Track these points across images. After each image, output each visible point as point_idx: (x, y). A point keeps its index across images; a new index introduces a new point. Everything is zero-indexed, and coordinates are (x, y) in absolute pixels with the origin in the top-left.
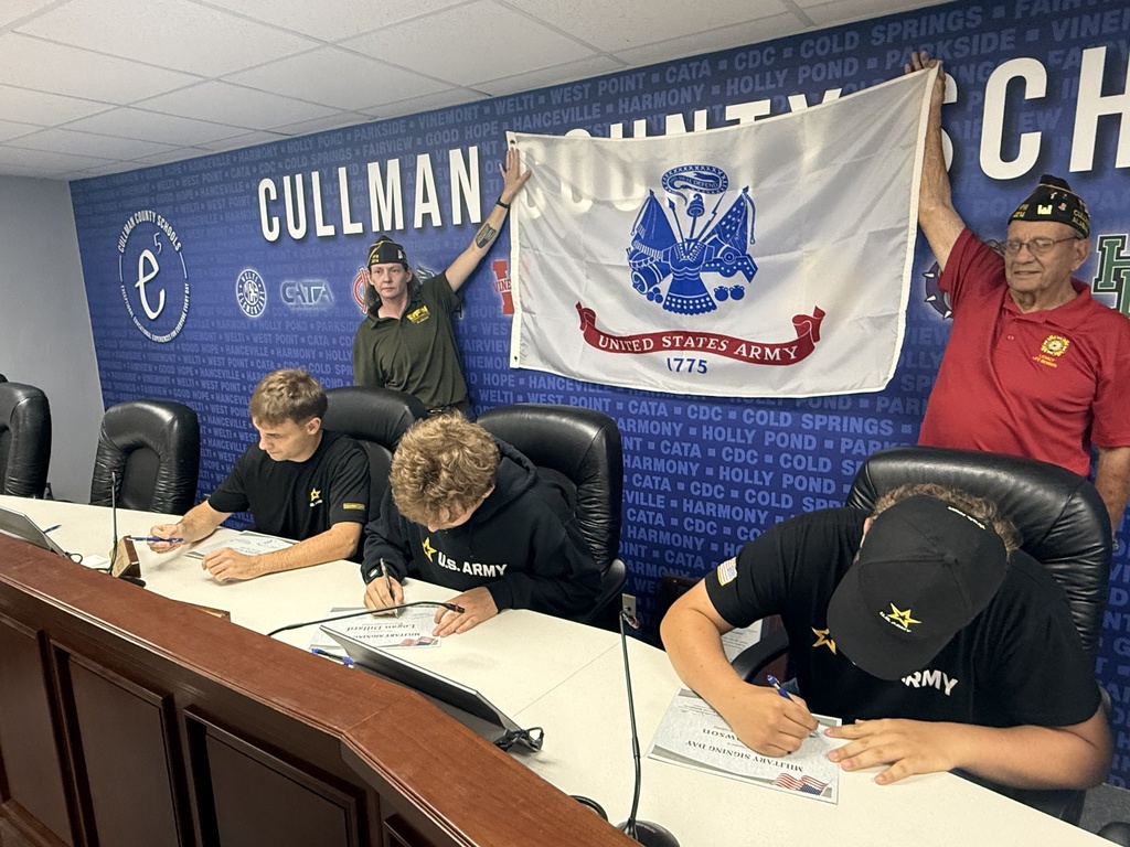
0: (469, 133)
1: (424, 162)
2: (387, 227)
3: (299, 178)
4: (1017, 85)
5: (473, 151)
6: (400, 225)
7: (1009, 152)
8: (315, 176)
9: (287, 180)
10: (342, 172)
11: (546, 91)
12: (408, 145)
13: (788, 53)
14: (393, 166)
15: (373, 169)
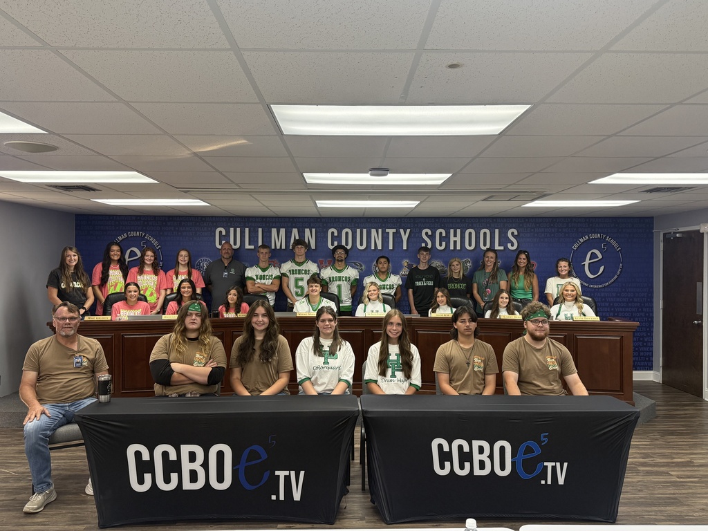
0: (312, 225)
1: (295, 231)
2: (278, 247)
3: (238, 230)
4: (441, 233)
5: (314, 230)
6: (283, 247)
7: (441, 245)
8: (247, 230)
9: (232, 230)
10: (260, 230)
11: (339, 218)
12: (289, 225)
13: (399, 220)
14: (283, 231)
15: (274, 231)
